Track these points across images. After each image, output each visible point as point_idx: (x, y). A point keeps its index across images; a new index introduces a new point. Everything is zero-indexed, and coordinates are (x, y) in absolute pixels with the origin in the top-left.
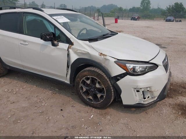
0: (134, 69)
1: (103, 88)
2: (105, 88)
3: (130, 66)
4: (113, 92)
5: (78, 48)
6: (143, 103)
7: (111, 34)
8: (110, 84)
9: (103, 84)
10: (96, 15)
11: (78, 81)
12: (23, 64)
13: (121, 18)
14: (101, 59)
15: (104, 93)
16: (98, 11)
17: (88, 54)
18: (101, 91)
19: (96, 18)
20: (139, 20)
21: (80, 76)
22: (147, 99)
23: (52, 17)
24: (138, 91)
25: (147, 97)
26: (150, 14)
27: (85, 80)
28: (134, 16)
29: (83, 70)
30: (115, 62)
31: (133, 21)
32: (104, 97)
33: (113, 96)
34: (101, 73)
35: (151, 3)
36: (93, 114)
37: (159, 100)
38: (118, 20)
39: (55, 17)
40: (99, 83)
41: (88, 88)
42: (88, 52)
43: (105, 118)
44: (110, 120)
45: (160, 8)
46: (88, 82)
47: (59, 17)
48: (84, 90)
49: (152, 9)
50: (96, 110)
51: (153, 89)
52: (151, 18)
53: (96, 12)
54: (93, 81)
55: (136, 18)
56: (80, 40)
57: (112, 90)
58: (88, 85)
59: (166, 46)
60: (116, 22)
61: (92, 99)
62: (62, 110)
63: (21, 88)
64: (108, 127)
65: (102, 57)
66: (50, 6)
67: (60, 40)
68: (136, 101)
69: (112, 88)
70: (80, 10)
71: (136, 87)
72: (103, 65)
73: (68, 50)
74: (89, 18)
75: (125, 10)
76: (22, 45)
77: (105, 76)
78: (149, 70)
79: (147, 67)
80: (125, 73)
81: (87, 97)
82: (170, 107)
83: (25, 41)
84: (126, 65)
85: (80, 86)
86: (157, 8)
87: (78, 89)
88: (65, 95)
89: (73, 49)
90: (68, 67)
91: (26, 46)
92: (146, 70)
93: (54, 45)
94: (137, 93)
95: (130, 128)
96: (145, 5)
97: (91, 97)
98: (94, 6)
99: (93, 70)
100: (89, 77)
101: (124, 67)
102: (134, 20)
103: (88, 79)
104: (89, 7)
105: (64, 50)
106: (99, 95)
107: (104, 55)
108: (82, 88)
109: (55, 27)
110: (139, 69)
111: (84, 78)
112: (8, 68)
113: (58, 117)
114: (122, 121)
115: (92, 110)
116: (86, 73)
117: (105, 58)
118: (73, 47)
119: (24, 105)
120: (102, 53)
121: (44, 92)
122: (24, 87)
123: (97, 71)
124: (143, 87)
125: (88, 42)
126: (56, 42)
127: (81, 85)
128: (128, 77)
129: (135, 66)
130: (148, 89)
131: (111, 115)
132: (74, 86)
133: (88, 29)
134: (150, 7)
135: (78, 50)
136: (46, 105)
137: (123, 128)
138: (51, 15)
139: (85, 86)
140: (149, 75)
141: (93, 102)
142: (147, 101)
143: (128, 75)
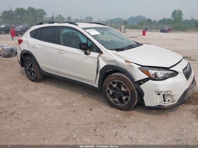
0: (155, 74)
1: (128, 92)
2: (129, 91)
3: (152, 72)
4: (136, 95)
5: (107, 56)
6: (163, 105)
7: (136, 44)
8: (134, 87)
9: (128, 87)
10: (123, 27)
11: (106, 85)
12: (58, 70)
13: (149, 30)
14: (127, 66)
15: (129, 96)
16: (125, 23)
17: (115, 61)
18: (126, 94)
19: (123, 31)
20: (169, 32)
21: (108, 80)
22: (168, 102)
23: (86, 30)
24: (159, 94)
25: (167, 100)
26: (183, 26)
27: (112, 84)
28: (164, 28)
29: (111, 75)
30: (139, 68)
31: (162, 33)
32: (129, 99)
33: (137, 99)
34: (126, 78)
35: (183, 14)
36: (118, 114)
37: (178, 103)
38: (146, 33)
39: (87, 31)
40: (124, 86)
41: (114, 91)
42: (115, 60)
43: (129, 118)
44: (133, 119)
45: (194, 19)
46: (115, 86)
47: (91, 30)
48: (111, 93)
49: (185, 20)
50: (121, 111)
51: (173, 94)
52: (183, 30)
53: (123, 24)
54: (119, 85)
55: (166, 30)
56: (108, 49)
57: (136, 93)
58: (114, 89)
59: (196, 59)
60: (144, 34)
61: (118, 101)
62: (91, 110)
63: (55, 92)
64: (131, 124)
65: (128, 64)
66: (75, 19)
67: (92, 50)
68: (157, 103)
69: (136, 91)
70: (106, 22)
71: (156, 91)
72: (128, 70)
73: (98, 58)
74: (116, 30)
75: (154, 22)
76: (59, 54)
77: (129, 80)
78: (169, 77)
79: (167, 73)
80: (148, 78)
81: (113, 99)
82: (191, 112)
83: (61, 50)
84: (149, 71)
85: (107, 90)
86: (191, 19)
87: (105, 92)
88: (93, 99)
89: (102, 58)
90: (97, 72)
91: (62, 54)
92: (167, 76)
93: (86, 54)
94: (158, 96)
95: (151, 126)
96: (176, 16)
97: (116, 100)
98: (120, 18)
99: (119, 75)
100: (115, 81)
101: (147, 73)
102: (164, 32)
103: (114, 83)
104: (115, 19)
105: (95, 58)
106: (124, 98)
107: (129, 62)
108: (109, 91)
109: (88, 39)
110: (160, 75)
111: (111, 82)
112: (45, 74)
113: (88, 115)
114: (144, 120)
115: (117, 111)
116: (112, 78)
117: (130, 65)
118: (102, 55)
119: (59, 105)
120: (127, 61)
121: (75, 95)
122: (58, 91)
123: (123, 76)
124: (164, 91)
125: (115, 51)
126: (88, 52)
127: (108, 88)
128: (150, 81)
129: (157, 72)
130: (169, 93)
131: (135, 116)
132: (102, 89)
133: (115, 41)
134: (183, 18)
135: (106, 58)
136: (77, 105)
137: (145, 126)
138: (84, 29)
139: (112, 90)
140: (170, 80)
141: (118, 104)
142: (167, 104)
143: (150, 80)
